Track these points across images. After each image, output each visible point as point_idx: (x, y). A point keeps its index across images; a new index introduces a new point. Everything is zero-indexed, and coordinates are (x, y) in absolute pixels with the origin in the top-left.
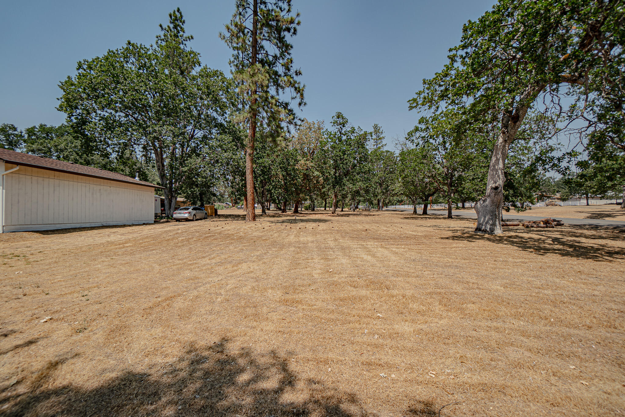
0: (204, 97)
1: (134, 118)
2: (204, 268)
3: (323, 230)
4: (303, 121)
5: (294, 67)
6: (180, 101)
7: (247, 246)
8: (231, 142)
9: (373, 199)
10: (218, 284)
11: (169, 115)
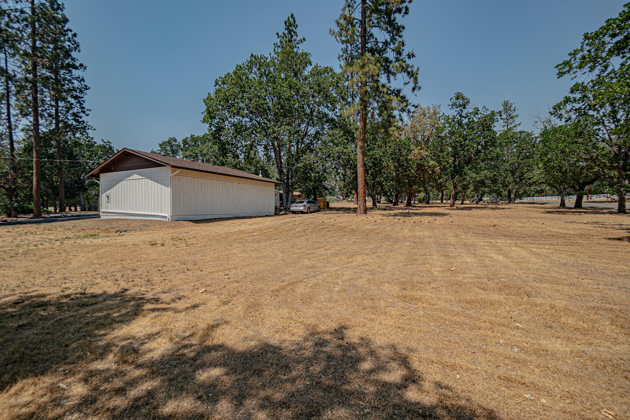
0: (316, 95)
1: (257, 121)
2: (321, 258)
3: (441, 225)
4: (416, 107)
5: (406, 50)
6: (295, 101)
7: (360, 239)
8: (342, 136)
9: (502, 189)
10: (335, 274)
11: (285, 116)
